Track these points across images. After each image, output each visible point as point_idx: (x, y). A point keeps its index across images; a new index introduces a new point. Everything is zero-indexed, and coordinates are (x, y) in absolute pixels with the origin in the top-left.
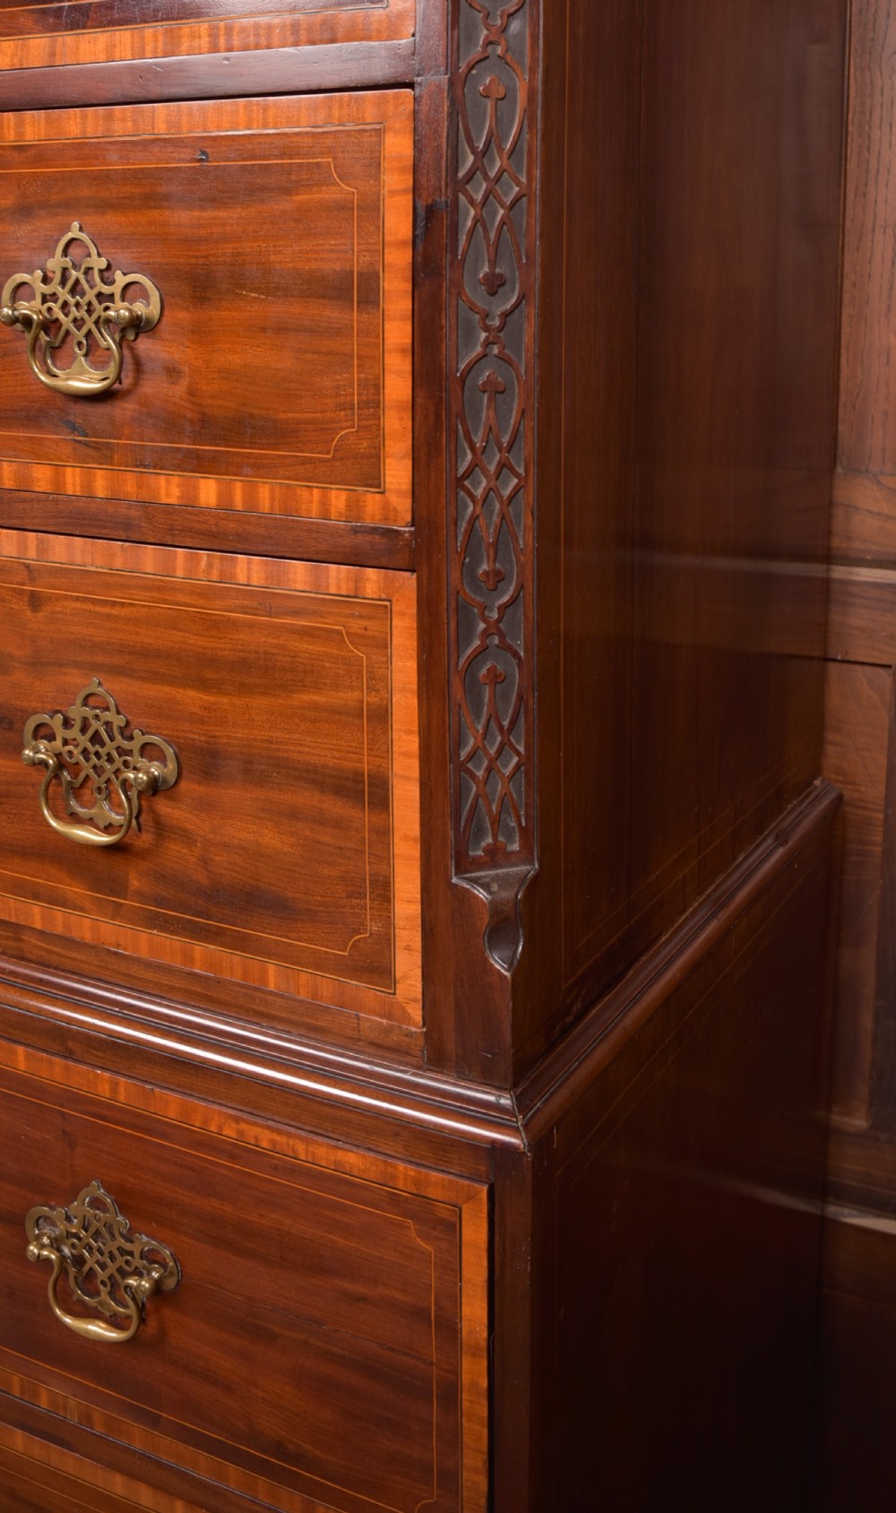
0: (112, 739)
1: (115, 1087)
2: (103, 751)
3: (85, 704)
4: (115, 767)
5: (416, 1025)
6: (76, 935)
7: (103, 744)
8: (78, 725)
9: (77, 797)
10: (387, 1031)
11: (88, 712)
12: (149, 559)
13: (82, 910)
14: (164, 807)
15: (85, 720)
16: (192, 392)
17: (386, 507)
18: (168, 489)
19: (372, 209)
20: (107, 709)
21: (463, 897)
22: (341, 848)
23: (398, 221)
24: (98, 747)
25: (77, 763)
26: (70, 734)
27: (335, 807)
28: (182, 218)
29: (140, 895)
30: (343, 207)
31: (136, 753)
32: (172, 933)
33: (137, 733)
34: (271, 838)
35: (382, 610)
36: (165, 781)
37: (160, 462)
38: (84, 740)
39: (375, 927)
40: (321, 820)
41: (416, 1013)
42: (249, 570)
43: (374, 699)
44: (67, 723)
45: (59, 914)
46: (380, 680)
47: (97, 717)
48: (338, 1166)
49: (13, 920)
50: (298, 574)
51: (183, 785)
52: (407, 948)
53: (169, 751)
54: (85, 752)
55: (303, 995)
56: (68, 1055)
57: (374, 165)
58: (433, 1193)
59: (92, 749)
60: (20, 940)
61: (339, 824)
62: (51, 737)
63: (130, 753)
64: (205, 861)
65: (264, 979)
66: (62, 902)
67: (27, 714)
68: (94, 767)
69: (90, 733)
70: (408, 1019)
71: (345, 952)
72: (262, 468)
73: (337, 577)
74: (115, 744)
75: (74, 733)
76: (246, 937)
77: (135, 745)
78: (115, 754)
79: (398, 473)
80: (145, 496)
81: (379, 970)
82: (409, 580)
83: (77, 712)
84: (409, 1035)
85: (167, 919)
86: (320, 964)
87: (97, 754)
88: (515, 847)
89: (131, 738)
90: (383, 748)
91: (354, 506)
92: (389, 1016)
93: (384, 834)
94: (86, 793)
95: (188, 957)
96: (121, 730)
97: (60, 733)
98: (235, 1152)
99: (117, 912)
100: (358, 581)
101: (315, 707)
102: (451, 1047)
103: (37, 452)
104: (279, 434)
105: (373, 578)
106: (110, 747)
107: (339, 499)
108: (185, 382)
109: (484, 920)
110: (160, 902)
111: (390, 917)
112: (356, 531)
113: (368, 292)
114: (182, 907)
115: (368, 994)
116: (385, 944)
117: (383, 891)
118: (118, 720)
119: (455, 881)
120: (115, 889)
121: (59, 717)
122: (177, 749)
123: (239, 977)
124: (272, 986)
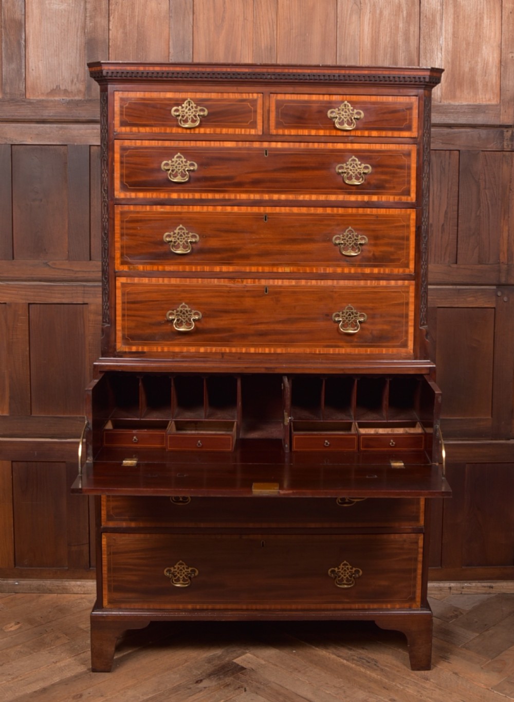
0: (353, 314)
3: (347, 309)
4: (353, 319)
5: (412, 353)
6: (341, 352)
8: (345, 313)
12: (362, 283)
13: (342, 347)
14: (363, 325)
15: (347, 312)
16: (374, 255)
17: (410, 271)
18: (367, 271)
19: (408, 226)
20: (351, 309)
21: (421, 330)
22: (399, 326)
23: (413, 229)
24: (350, 316)
25: (345, 320)
26: (343, 315)
27: (398, 319)
28: (372, 227)
29: (356, 342)
30: (403, 226)
31: (358, 316)
32: (363, 348)
33: (359, 313)
34: (385, 327)
35: (408, 287)
37: (366, 266)
38: (347, 316)
39: (405, 338)
40: (395, 322)
41: (412, 351)
42: (383, 283)
43: (406, 301)
44: (343, 313)
45: (337, 349)
46: (407, 298)
49: (324, 353)
50: (393, 283)
51: (369, 321)
52: (411, 341)
54: (347, 318)
55: (390, 353)
57: (409, 219)
61: (399, 322)
62: (339, 316)
64: (371, 333)
65: (382, 352)
66: (338, 347)
67: (333, 313)
68: (349, 320)
69: (348, 314)
70: (410, 352)
71: (399, 344)
72: (386, 266)
73: (400, 283)
76: (379, 345)
79: (412, 265)
80: (363, 272)
81: (405, 345)
82: (413, 282)
83: (345, 311)
84: (410, 354)
85: (362, 345)
86: (394, 347)
87: (349, 318)
88: (425, 323)
89: (357, 314)
90: (407, 309)
91: (404, 271)
92: (407, 353)
93: (407, 322)
94: (346, 325)
95: (367, 351)
96: (355, 313)
97: (341, 315)
99: (351, 346)
100: (404, 283)
101: (395, 304)
102: (419, 355)
103: (338, 266)
104: (392, 261)
105: (406, 282)
107: (401, 270)
108: (372, 253)
109: (425, 333)
110: (361, 342)
111: (408, 336)
112: (404, 275)
113: (408, 239)
114: (366, 342)
115: (403, 350)
116: (407, 341)
117: (407, 332)
118: (354, 311)
119: (421, 328)
120: (351, 342)
121: (341, 313)
122: (367, 314)
123: (377, 353)
124: (384, 352)
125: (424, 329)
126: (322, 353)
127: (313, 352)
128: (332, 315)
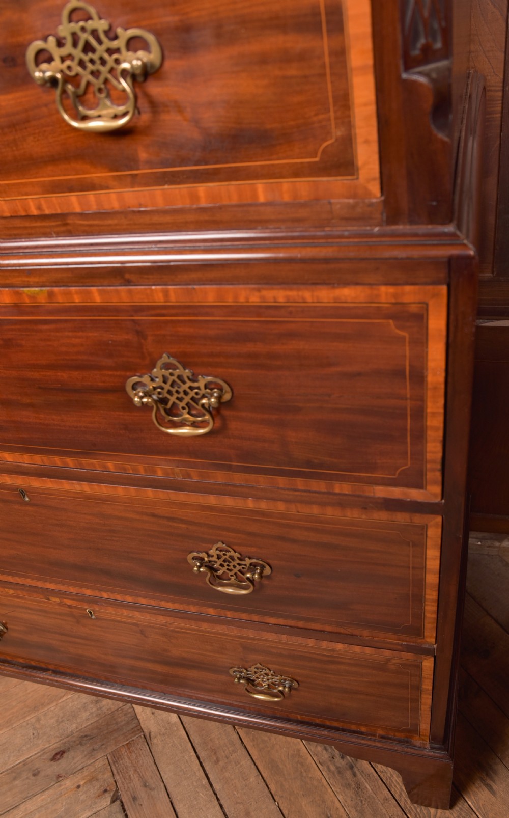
0: (100, 42)
1: (166, 293)
2: (95, 57)
3: (70, 21)
4: (108, 67)
5: (376, 198)
6: (107, 208)
7: (93, 51)
8: (69, 41)
9: (83, 104)
10: (353, 207)
11: (75, 27)
13: (107, 188)
14: (155, 89)
15: (74, 35)
20: (89, 18)
21: (411, 86)
22: (306, 77)
24: (90, 55)
25: (77, 75)
26: (65, 51)
27: (296, 42)
29: (150, 164)
31: (123, 50)
32: (179, 183)
33: (119, 31)
34: (247, 86)
36: (152, 65)
38: (78, 53)
39: (339, 133)
40: (286, 58)
41: (375, 189)
44: (60, 44)
45: (91, 196)
47: (83, 29)
48: (336, 300)
49: (59, 211)
51: (167, 64)
52: (367, 142)
53: (150, 38)
54: (81, 63)
55: (287, 198)
56: (128, 282)
58: (406, 299)
59: (86, 58)
60: (66, 224)
61: (303, 57)
62: (50, 60)
63: (118, 51)
65: (255, 195)
66: (92, 187)
67: (24, 47)
68: (92, 73)
69: (81, 45)
70: (368, 194)
71: (316, 157)
74: (104, 47)
75: (68, 49)
76: (237, 170)
77: (120, 43)
78: (106, 56)
81: (344, 163)
83: (65, 30)
84: (371, 205)
85: (173, 174)
86: (297, 172)
87: (92, 61)
89: (116, 37)
92: (354, 196)
93: (340, 54)
94: (90, 96)
95: (194, 197)
96: (106, 33)
97: (57, 53)
98: (258, 310)
99: (135, 181)
102: (404, 204)
106: (101, 50)
109: (428, 103)
110: (164, 164)
111: (350, 122)
114: (183, 161)
115: (336, 184)
116: (348, 142)
117: (344, 101)
118: (101, 25)
119: (405, 76)
120: (132, 162)
121: (52, 39)
122: (158, 34)
123: (235, 201)
124: (262, 199)
125: (422, 80)
126: (47, 212)
127: (23, 214)
128: (24, 55)
